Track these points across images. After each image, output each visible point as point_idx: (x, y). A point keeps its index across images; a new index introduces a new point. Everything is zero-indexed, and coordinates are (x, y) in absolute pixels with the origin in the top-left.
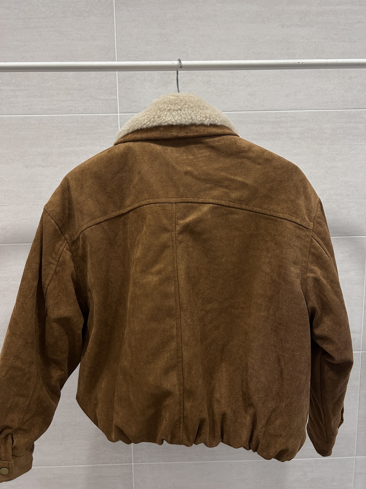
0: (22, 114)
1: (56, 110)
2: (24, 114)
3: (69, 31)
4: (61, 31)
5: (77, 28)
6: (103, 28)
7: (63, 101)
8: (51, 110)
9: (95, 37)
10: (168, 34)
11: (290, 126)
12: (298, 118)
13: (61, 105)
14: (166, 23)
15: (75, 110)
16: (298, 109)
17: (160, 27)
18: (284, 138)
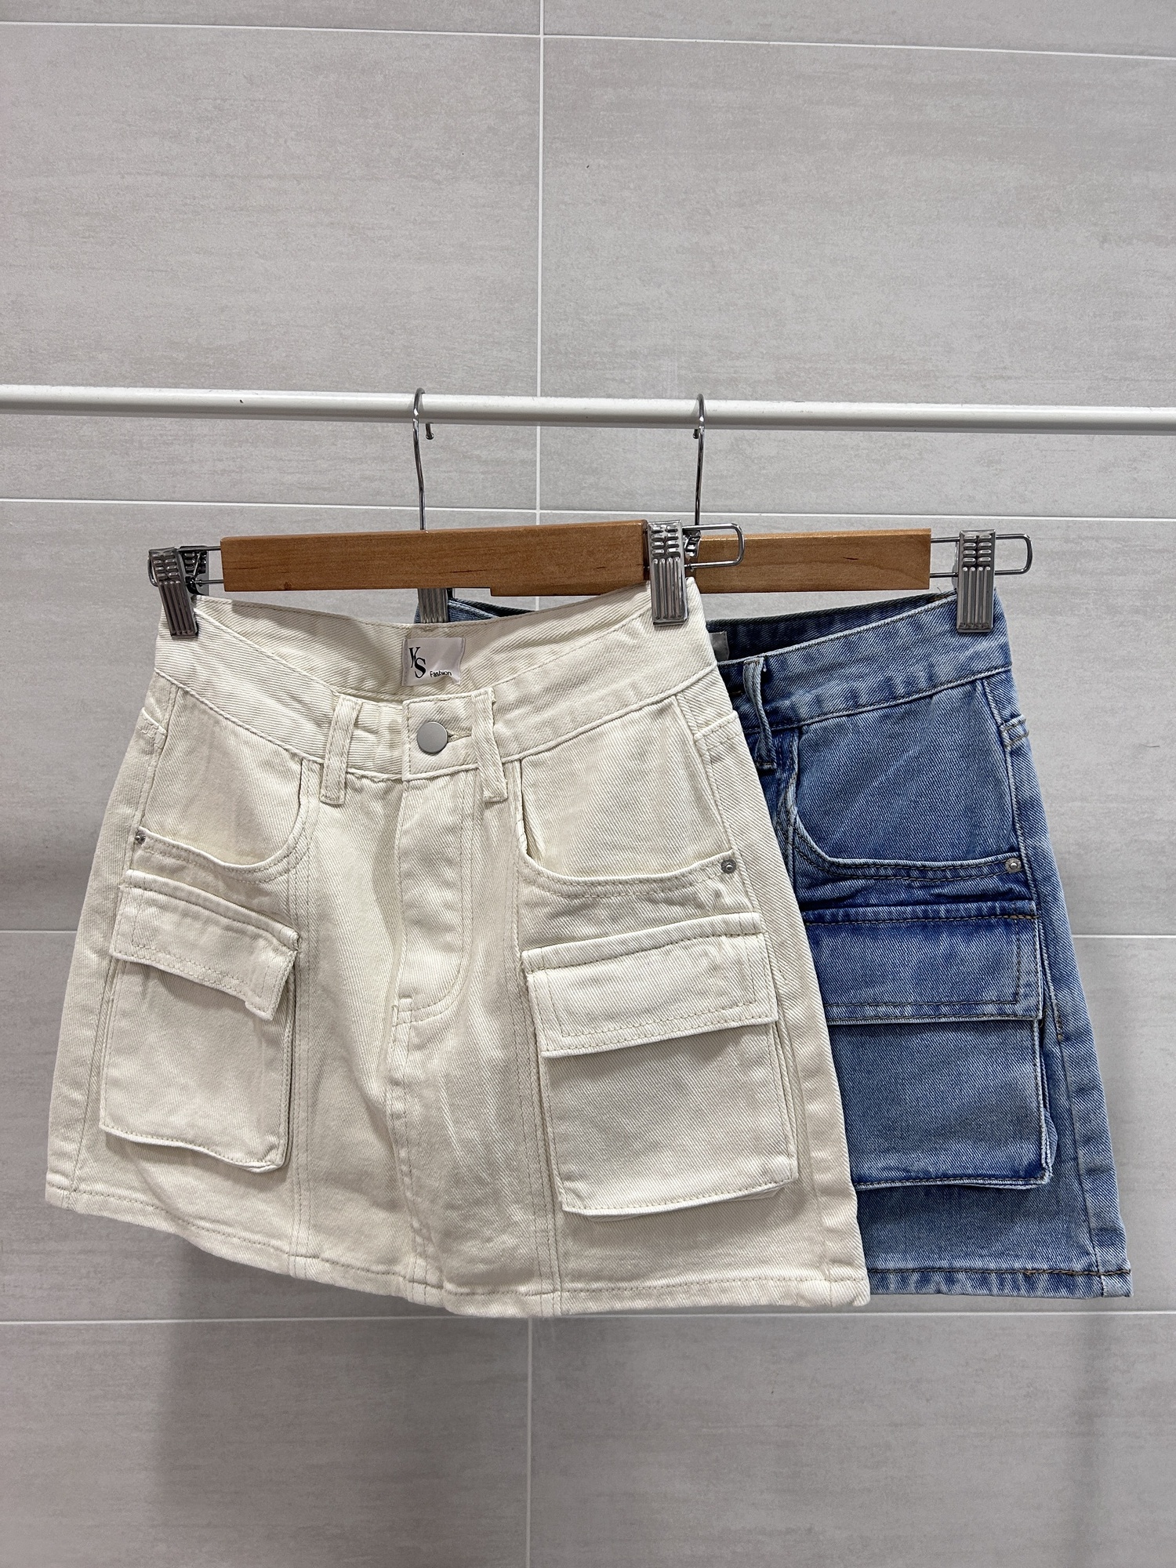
0: (208, 498)
1: (325, 489)
2: (217, 499)
3: (383, 229)
4: (357, 225)
5: (413, 217)
6: (498, 221)
7: (352, 461)
8: (308, 489)
9: (472, 251)
10: (720, 249)
11: (1109, 569)
12: (1138, 543)
13: (344, 474)
14: (712, 212)
15: (390, 492)
16: (1138, 515)
17: (694, 227)
18: (1086, 608)
